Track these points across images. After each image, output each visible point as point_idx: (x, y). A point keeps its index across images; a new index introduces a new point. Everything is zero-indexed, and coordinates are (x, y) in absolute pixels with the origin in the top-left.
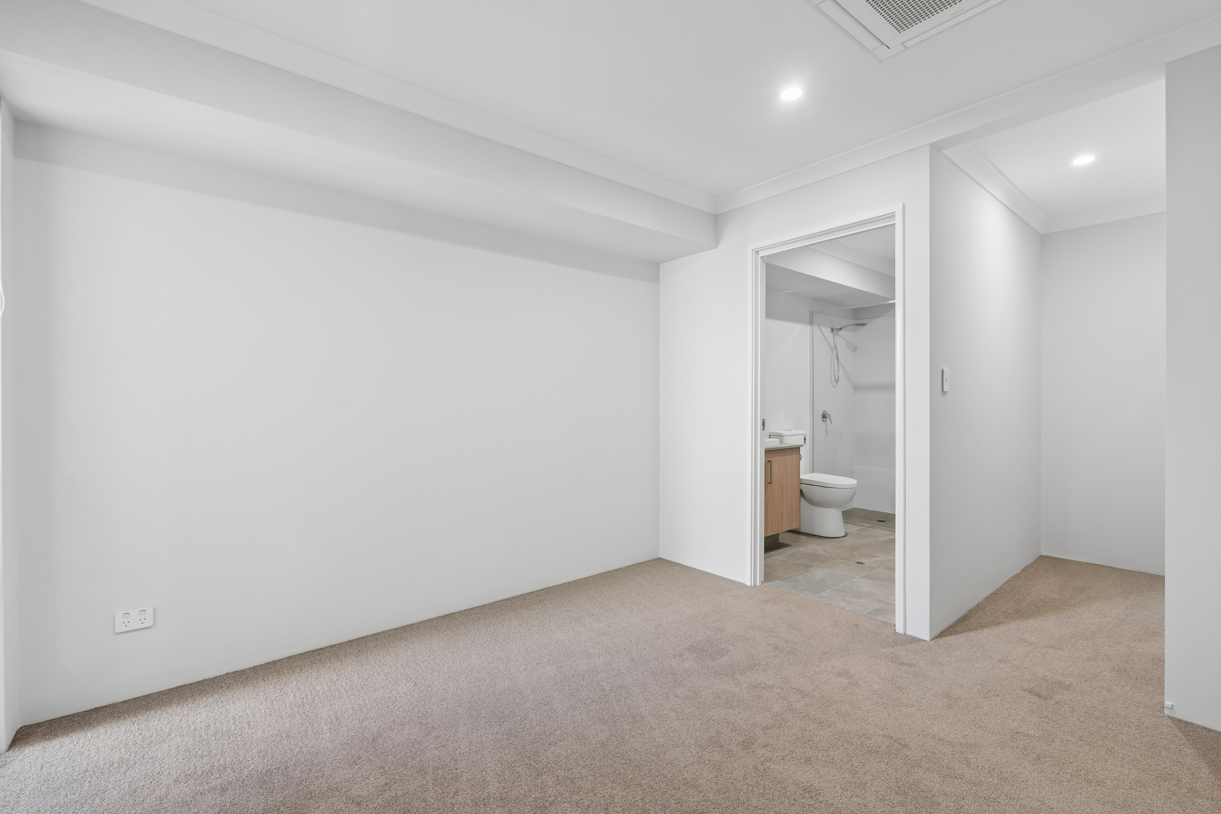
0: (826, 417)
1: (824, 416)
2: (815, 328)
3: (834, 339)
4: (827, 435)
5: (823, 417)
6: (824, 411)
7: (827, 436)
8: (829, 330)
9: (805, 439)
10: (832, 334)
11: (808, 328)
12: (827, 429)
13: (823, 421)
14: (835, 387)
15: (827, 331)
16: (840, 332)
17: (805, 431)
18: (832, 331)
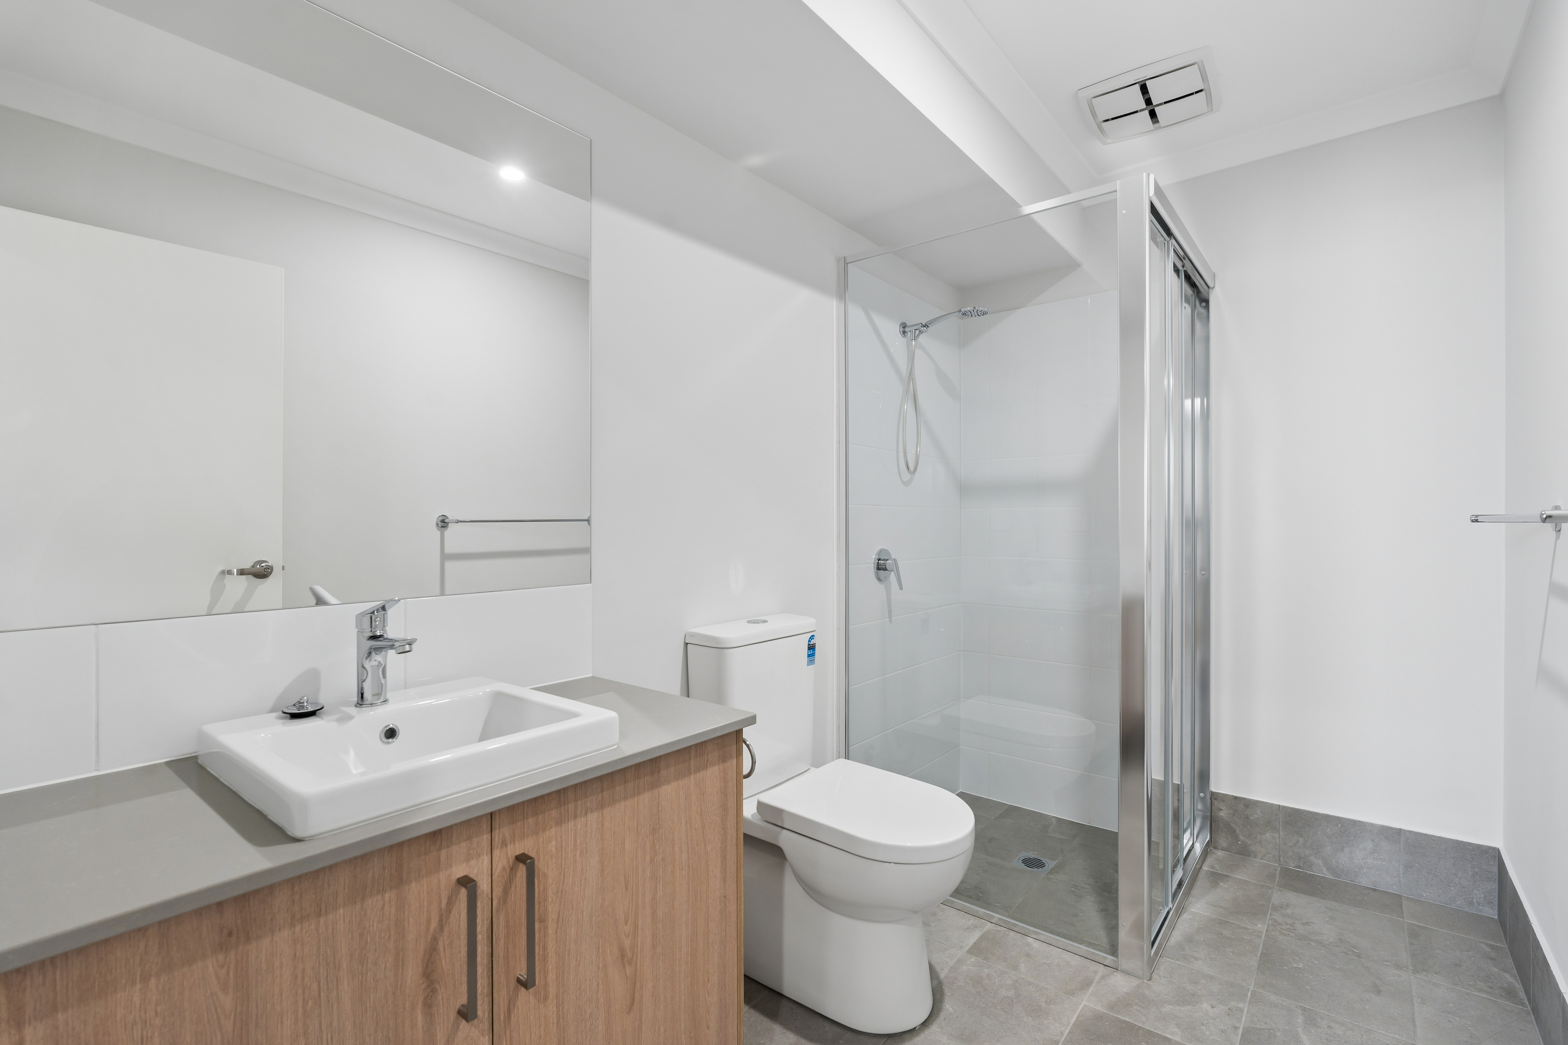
0: (885, 569)
1: (881, 567)
2: (856, 313)
3: (911, 358)
4: (890, 617)
5: (878, 569)
6: (881, 551)
7: (891, 621)
8: (897, 328)
9: (811, 647)
10: (904, 340)
11: (833, 306)
12: (889, 601)
13: (879, 579)
14: (907, 484)
15: (890, 329)
16: (922, 338)
17: (813, 620)
18: (904, 332)
